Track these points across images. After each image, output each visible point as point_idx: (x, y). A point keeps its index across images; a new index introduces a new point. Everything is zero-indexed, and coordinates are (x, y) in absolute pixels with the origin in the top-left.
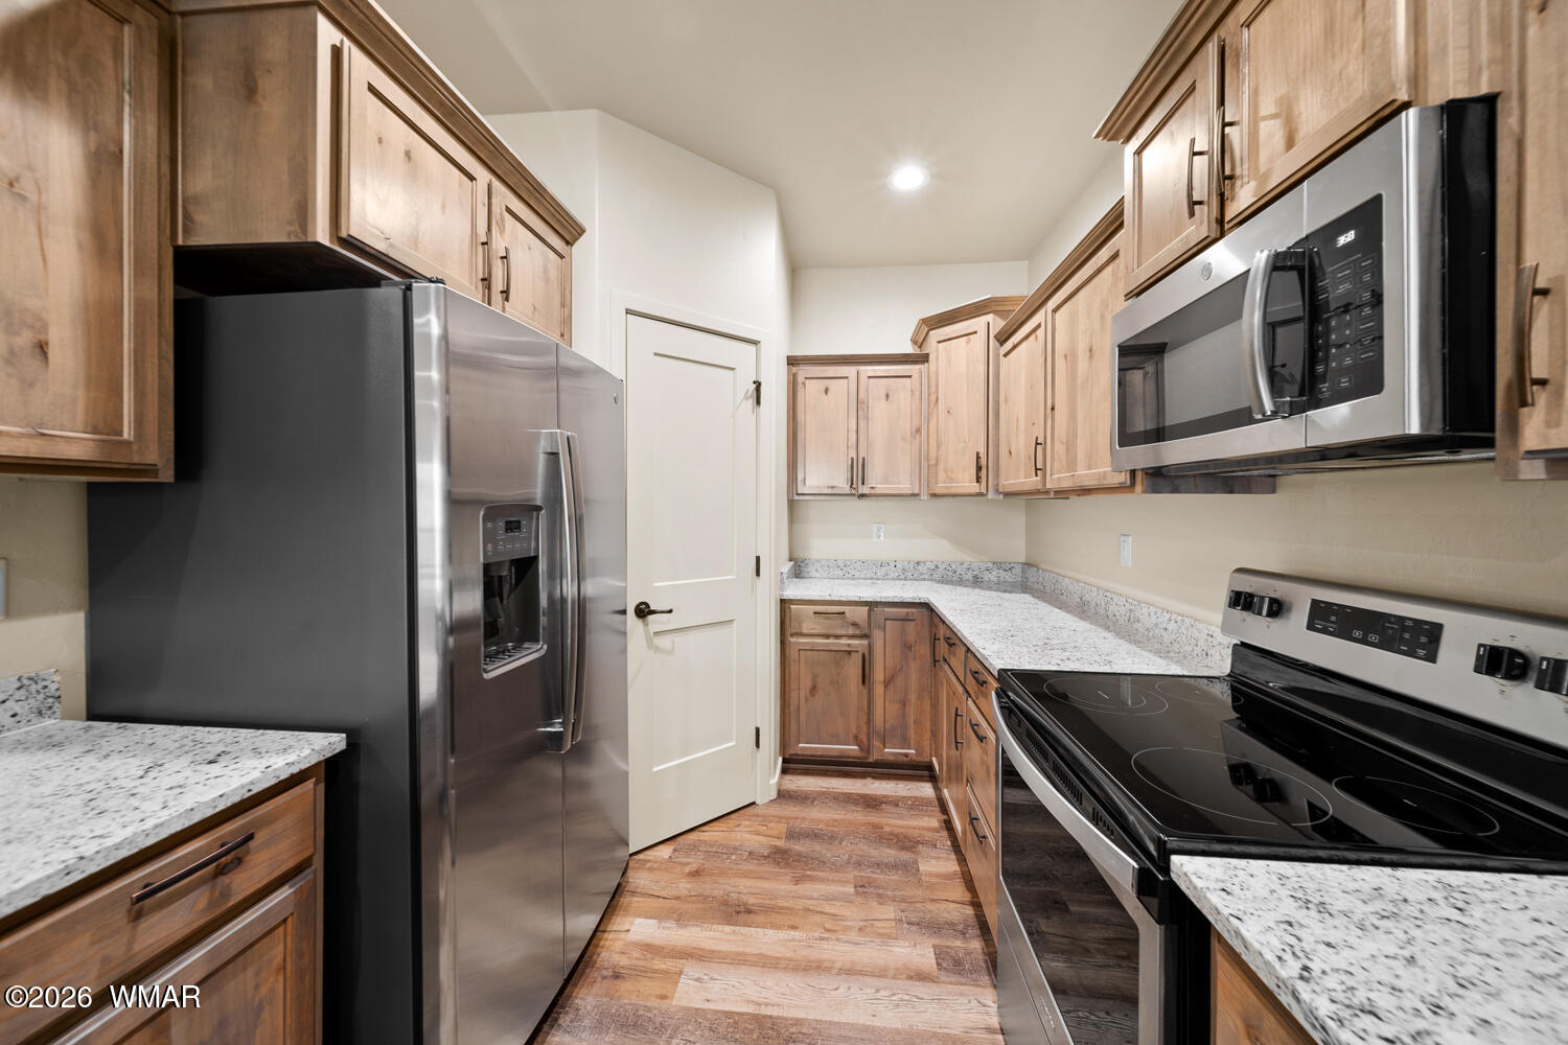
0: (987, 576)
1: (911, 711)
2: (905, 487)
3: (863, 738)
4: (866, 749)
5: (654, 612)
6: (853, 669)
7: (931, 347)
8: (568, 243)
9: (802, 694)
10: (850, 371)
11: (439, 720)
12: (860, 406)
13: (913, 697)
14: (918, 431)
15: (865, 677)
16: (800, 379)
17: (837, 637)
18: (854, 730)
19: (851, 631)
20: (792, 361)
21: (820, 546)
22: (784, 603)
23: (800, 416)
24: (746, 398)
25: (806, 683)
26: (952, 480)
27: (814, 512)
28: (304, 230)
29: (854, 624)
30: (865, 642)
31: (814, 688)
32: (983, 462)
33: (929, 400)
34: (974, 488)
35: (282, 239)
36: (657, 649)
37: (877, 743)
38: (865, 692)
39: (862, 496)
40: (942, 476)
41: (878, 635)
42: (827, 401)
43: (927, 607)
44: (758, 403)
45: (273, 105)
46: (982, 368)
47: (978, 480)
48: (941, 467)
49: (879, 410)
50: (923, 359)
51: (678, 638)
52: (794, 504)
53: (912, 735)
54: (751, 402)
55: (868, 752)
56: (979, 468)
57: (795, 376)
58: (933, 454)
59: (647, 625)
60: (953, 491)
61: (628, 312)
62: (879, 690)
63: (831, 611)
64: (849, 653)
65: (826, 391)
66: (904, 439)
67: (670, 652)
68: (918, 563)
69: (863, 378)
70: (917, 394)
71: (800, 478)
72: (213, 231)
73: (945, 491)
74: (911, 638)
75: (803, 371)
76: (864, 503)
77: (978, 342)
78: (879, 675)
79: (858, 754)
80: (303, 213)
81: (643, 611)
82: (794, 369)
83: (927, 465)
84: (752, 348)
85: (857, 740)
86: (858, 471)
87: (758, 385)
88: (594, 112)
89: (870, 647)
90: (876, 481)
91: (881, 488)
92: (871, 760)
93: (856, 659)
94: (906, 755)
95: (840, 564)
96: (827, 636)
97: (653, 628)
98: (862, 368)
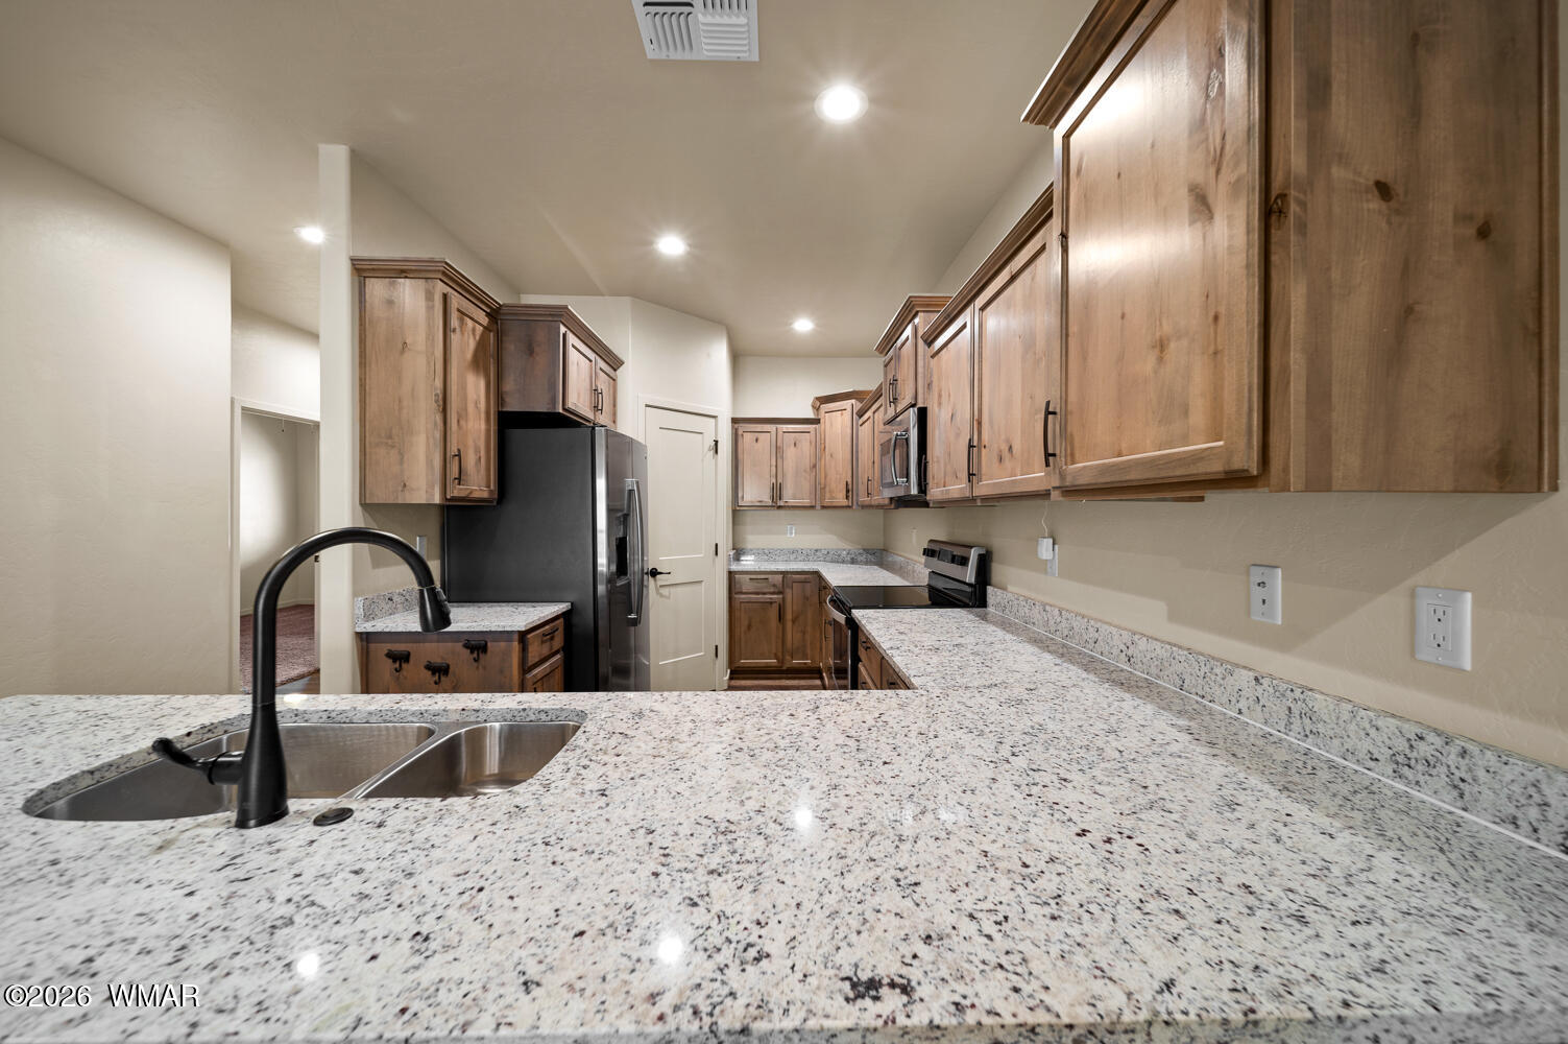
0: (860, 558)
1: (808, 637)
2: (806, 502)
3: (780, 654)
4: (781, 661)
5: (661, 573)
6: (773, 613)
7: (822, 415)
8: (615, 370)
9: (743, 629)
10: (771, 428)
11: (605, 601)
12: (778, 451)
13: (809, 629)
14: (815, 466)
15: (781, 617)
16: (740, 432)
17: (764, 594)
18: (774, 651)
19: (772, 590)
20: (735, 421)
21: (753, 540)
22: (731, 574)
23: (740, 456)
24: (710, 450)
25: (745, 623)
26: (833, 498)
27: (749, 517)
28: (555, 408)
29: (774, 585)
30: (781, 596)
31: (749, 627)
32: (850, 487)
33: (820, 447)
34: (845, 502)
35: (545, 410)
36: (662, 596)
37: (788, 658)
38: (781, 626)
39: (780, 507)
40: (828, 495)
41: (788, 592)
42: (758, 447)
43: (817, 574)
44: (716, 452)
45: (541, 359)
46: (849, 431)
47: (847, 497)
48: (827, 489)
49: (790, 454)
50: (816, 421)
51: (673, 589)
52: (737, 512)
53: (809, 652)
54: (712, 452)
55: (783, 663)
56: (848, 491)
57: (736, 430)
58: (823, 481)
59: (655, 580)
60: (834, 504)
61: (647, 406)
62: (789, 624)
63: (758, 576)
64: (771, 603)
65: (757, 440)
66: (805, 471)
67: (669, 598)
68: (816, 551)
69: (780, 433)
70: (813, 444)
71: (740, 495)
72: (514, 405)
73: (829, 504)
74: (808, 593)
75: (742, 427)
76: (782, 512)
77: (847, 414)
78: (789, 616)
79: (776, 664)
80: (554, 401)
81: (654, 573)
82: (736, 426)
83: (819, 488)
84: (713, 420)
85: (776, 657)
86: (777, 491)
87: (716, 442)
88: (627, 299)
89: (783, 598)
90: (789, 497)
91: (792, 502)
92: (784, 668)
93: (775, 607)
94: (805, 663)
95: (766, 551)
96: (757, 593)
97: (660, 583)
98: (779, 426)
